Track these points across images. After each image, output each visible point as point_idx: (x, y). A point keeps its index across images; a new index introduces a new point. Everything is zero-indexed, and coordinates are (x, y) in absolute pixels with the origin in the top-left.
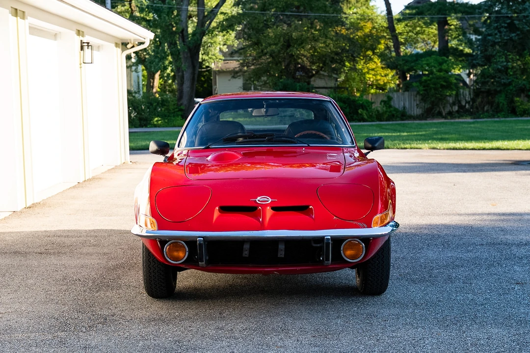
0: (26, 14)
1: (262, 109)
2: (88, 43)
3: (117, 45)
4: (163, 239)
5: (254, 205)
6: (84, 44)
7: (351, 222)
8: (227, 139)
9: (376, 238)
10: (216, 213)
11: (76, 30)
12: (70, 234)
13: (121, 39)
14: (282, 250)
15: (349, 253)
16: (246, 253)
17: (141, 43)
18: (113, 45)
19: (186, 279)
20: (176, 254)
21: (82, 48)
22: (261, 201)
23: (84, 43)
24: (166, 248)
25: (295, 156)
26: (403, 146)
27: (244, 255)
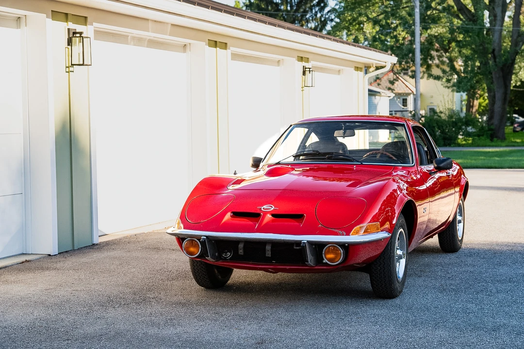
0: (228, 45)
1: (342, 131)
2: (310, 68)
3: (357, 69)
5: (259, 212)
6: (307, 69)
7: (333, 230)
10: (228, 216)
11: (297, 57)
13: (364, 64)
14: (269, 250)
15: (330, 256)
17: (377, 68)
18: (353, 69)
20: (192, 249)
21: (304, 73)
22: (265, 209)
23: (306, 68)
27: (240, 253)
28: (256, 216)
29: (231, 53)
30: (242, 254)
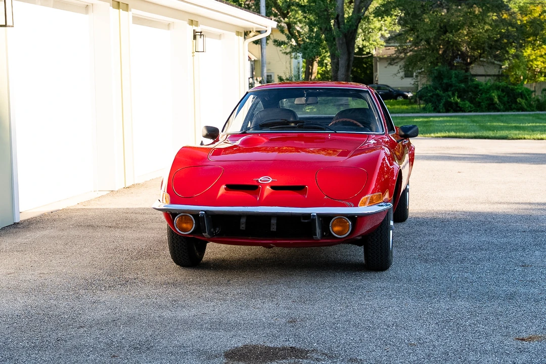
0: (130, 6)
1: (303, 98)
2: (201, 32)
3: (238, 33)
4: (174, 212)
5: (256, 184)
6: (197, 34)
7: (340, 201)
9: (362, 217)
10: (222, 190)
11: (188, 20)
12: (147, 212)
13: (244, 28)
14: (273, 224)
15: (337, 229)
16: (243, 227)
18: (234, 34)
20: (184, 225)
21: (195, 37)
22: (262, 181)
23: (196, 32)
24: (177, 219)
25: (324, 142)
27: (241, 228)
28: (254, 188)
29: (133, 16)
30: (244, 229)
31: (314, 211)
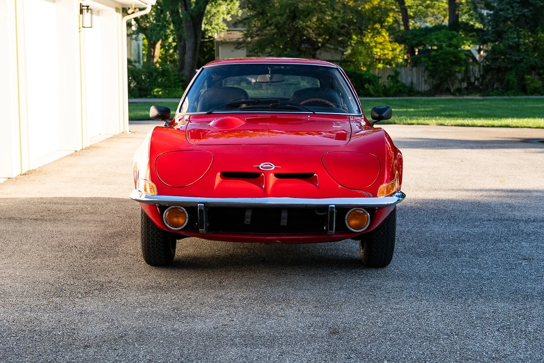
1: (267, 75)
2: (88, 7)
3: (117, 10)
4: (162, 204)
5: (258, 171)
6: (84, 8)
7: (357, 191)
8: (230, 104)
9: (381, 208)
10: (218, 179)
13: (122, 4)
14: (284, 218)
15: (353, 222)
16: (248, 221)
17: (141, 10)
18: (114, 10)
19: (186, 247)
20: (175, 220)
21: (81, 12)
22: (264, 168)
23: (83, 6)
24: (166, 213)
25: (300, 124)
26: (409, 121)
27: (245, 223)
28: (255, 177)
30: (249, 223)
31: (333, 202)
